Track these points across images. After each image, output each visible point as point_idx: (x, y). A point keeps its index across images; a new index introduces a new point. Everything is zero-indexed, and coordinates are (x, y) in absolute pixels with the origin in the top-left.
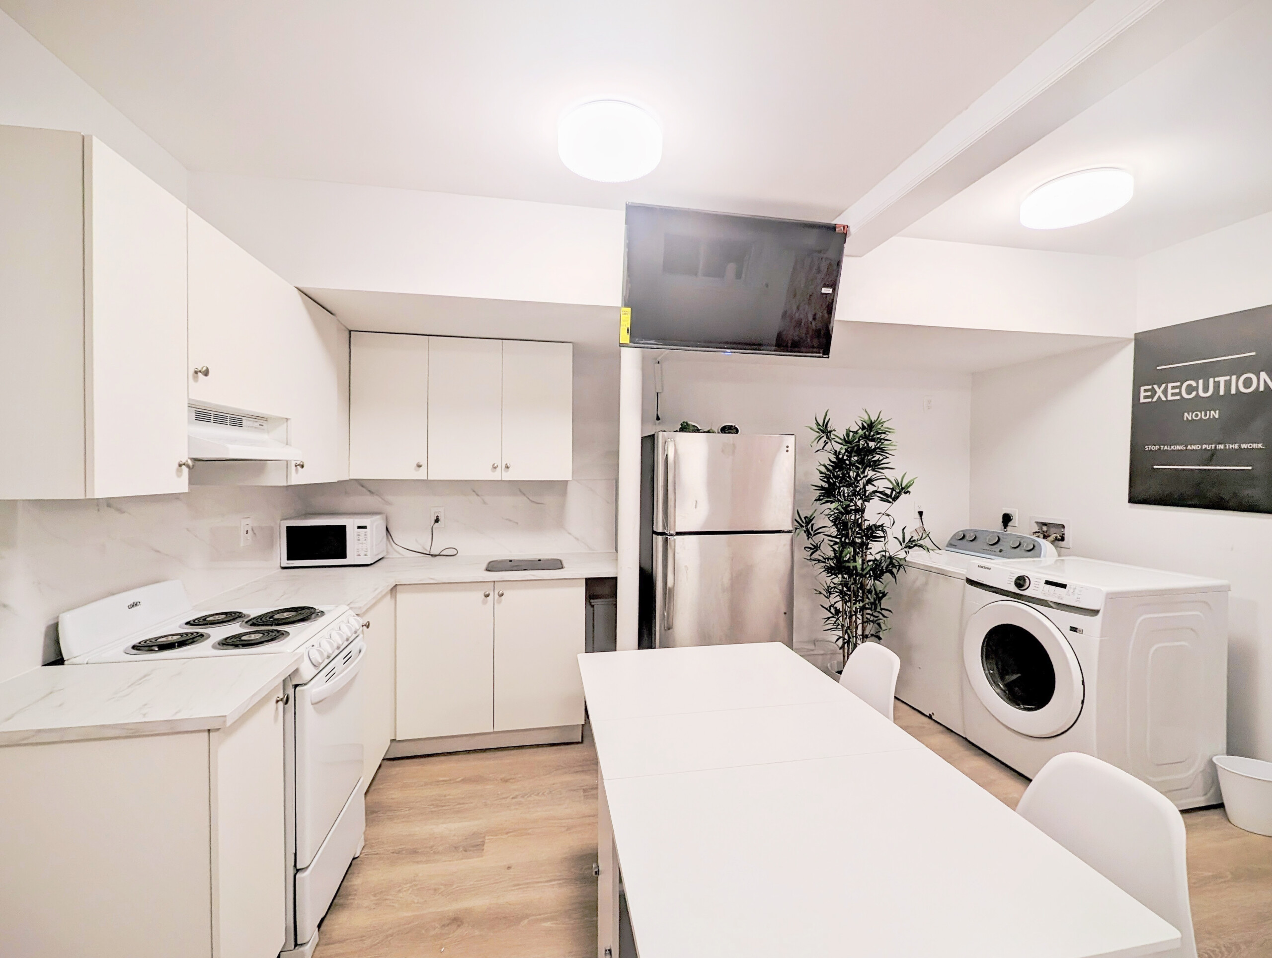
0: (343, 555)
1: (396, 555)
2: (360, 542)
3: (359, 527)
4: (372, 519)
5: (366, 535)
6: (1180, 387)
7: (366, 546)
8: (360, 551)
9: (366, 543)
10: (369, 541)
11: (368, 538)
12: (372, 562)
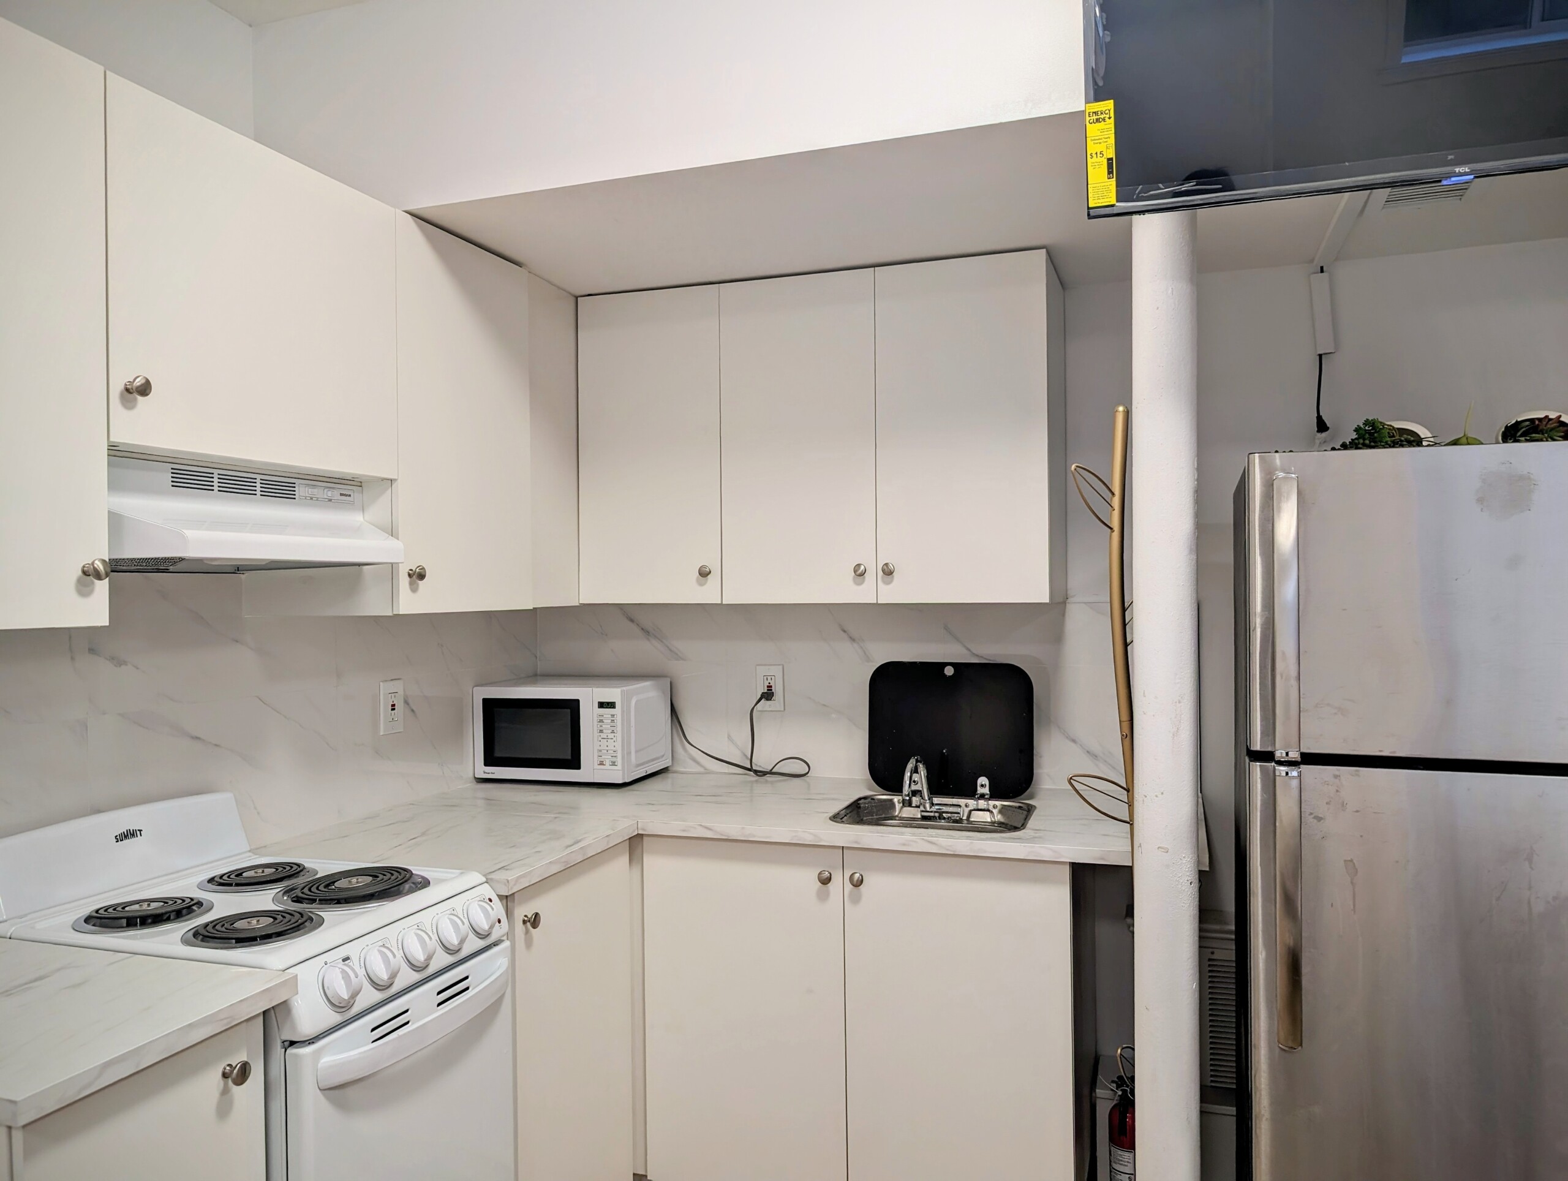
0: (574, 762)
1: (693, 768)
2: (603, 735)
3: (602, 705)
4: (624, 688)
5: (612, 721)
7: (615, 744)
8: (603, 757)
9: (615, 739)
10: (619, 735)
11: (619, 728)
12: (627, 781)
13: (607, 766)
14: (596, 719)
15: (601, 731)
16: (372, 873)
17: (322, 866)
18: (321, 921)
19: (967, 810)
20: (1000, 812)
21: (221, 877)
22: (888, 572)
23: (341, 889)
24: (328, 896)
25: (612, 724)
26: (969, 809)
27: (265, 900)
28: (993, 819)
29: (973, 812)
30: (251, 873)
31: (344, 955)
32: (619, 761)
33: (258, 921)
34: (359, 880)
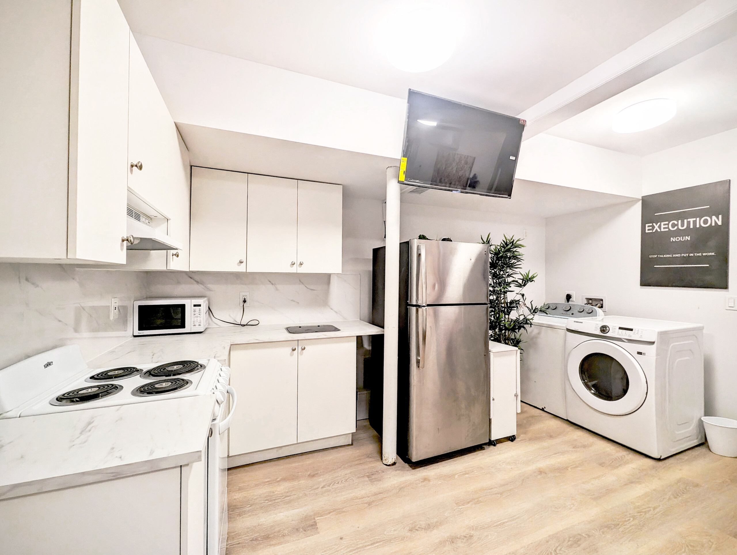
0: (183, 327)
1: (216, 325)
3: (195, 305)
5: (199, 311)
6: (668, 224)
8: (195, 323)
9: (200, 317)
10: (202, 315)
12: (203, 331)
13: (197, 326)
14: (192, 311)
15: (194, 315)
22: (301, 264)
32: (202, 324)
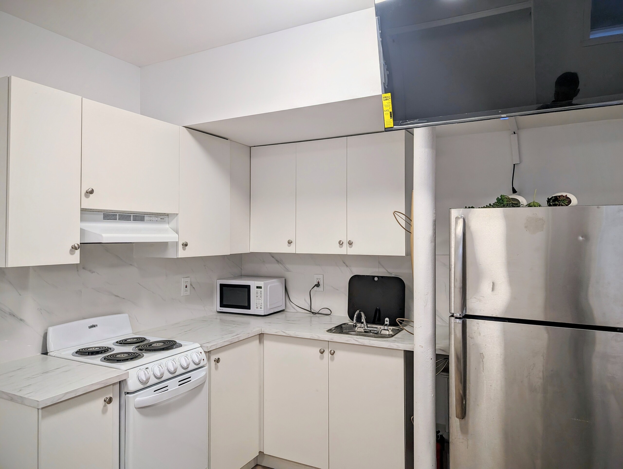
0: (248, 307)
2: (258, 298)
3: (258, 287)
4: (264, 282)
5: (261, 293)
7: (261, 301)
8: (258, 305)
9: (261, 299)
10: (263, 298)
11: (263, 296)
12: (266, 314)
13: (259, 309)
14: (255, 292)
15: (257, 297)
16: (164, 342)
17: (151, 339)
18: (143, 356)
19: (380, 330)
20: (392, 331)
21: (120, 341)
22: (350, 243)
23: (153, 347)
24: (149, 348)
25: (261, 294)
26: (381, 329)
27: (130, 349)
28: (389, 333)
29: (382, 330)
30: (129, 340)
31: (146, 367)
32: (263, 308)
33: (124, 355)
34: (159, 344)
